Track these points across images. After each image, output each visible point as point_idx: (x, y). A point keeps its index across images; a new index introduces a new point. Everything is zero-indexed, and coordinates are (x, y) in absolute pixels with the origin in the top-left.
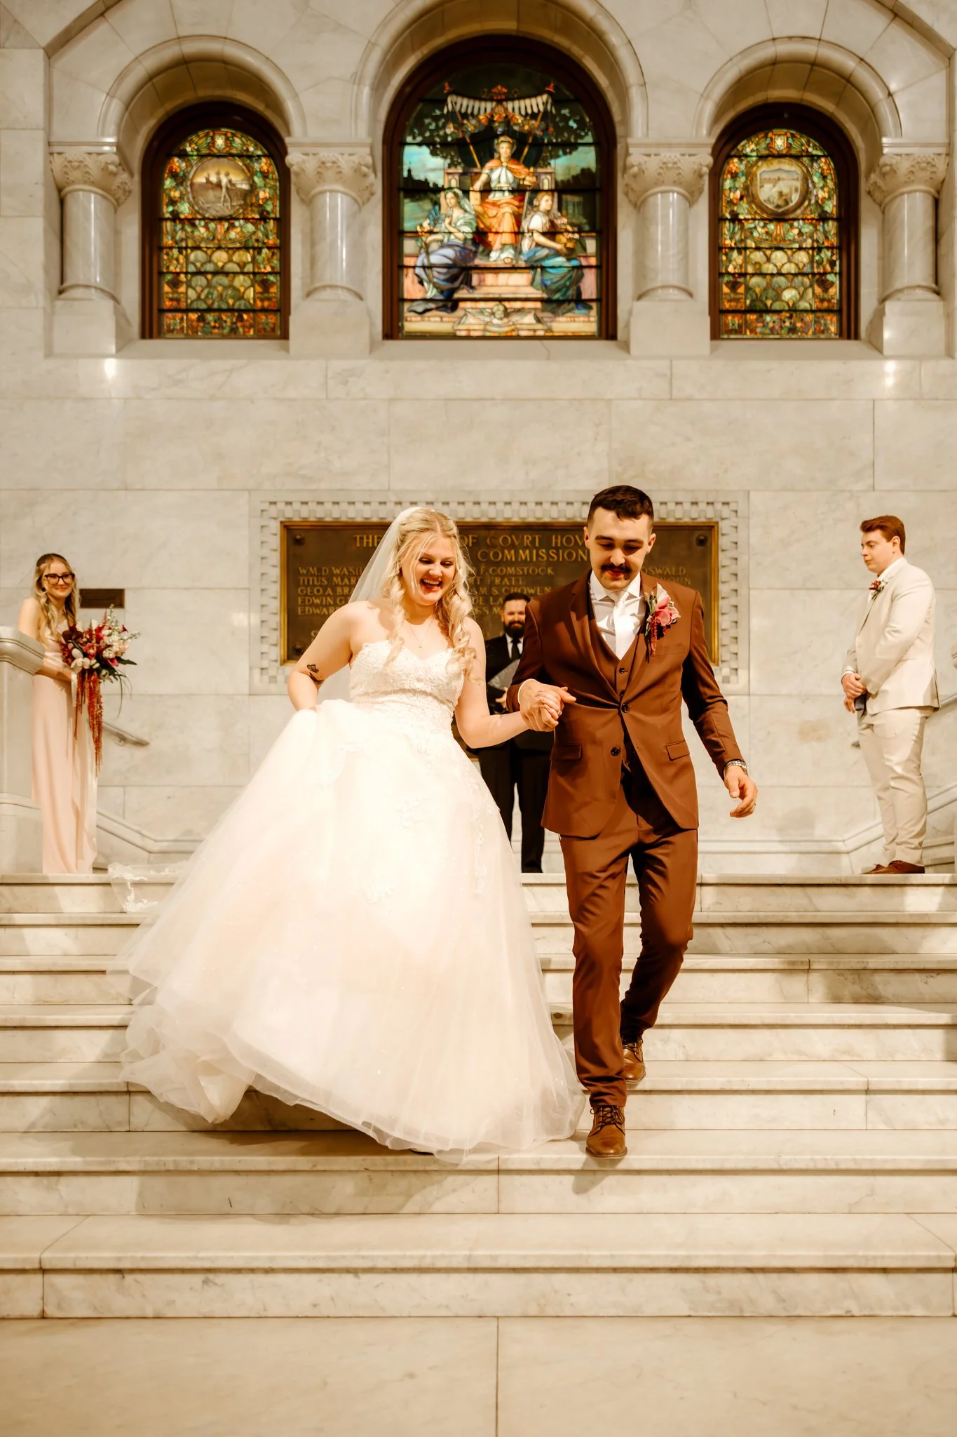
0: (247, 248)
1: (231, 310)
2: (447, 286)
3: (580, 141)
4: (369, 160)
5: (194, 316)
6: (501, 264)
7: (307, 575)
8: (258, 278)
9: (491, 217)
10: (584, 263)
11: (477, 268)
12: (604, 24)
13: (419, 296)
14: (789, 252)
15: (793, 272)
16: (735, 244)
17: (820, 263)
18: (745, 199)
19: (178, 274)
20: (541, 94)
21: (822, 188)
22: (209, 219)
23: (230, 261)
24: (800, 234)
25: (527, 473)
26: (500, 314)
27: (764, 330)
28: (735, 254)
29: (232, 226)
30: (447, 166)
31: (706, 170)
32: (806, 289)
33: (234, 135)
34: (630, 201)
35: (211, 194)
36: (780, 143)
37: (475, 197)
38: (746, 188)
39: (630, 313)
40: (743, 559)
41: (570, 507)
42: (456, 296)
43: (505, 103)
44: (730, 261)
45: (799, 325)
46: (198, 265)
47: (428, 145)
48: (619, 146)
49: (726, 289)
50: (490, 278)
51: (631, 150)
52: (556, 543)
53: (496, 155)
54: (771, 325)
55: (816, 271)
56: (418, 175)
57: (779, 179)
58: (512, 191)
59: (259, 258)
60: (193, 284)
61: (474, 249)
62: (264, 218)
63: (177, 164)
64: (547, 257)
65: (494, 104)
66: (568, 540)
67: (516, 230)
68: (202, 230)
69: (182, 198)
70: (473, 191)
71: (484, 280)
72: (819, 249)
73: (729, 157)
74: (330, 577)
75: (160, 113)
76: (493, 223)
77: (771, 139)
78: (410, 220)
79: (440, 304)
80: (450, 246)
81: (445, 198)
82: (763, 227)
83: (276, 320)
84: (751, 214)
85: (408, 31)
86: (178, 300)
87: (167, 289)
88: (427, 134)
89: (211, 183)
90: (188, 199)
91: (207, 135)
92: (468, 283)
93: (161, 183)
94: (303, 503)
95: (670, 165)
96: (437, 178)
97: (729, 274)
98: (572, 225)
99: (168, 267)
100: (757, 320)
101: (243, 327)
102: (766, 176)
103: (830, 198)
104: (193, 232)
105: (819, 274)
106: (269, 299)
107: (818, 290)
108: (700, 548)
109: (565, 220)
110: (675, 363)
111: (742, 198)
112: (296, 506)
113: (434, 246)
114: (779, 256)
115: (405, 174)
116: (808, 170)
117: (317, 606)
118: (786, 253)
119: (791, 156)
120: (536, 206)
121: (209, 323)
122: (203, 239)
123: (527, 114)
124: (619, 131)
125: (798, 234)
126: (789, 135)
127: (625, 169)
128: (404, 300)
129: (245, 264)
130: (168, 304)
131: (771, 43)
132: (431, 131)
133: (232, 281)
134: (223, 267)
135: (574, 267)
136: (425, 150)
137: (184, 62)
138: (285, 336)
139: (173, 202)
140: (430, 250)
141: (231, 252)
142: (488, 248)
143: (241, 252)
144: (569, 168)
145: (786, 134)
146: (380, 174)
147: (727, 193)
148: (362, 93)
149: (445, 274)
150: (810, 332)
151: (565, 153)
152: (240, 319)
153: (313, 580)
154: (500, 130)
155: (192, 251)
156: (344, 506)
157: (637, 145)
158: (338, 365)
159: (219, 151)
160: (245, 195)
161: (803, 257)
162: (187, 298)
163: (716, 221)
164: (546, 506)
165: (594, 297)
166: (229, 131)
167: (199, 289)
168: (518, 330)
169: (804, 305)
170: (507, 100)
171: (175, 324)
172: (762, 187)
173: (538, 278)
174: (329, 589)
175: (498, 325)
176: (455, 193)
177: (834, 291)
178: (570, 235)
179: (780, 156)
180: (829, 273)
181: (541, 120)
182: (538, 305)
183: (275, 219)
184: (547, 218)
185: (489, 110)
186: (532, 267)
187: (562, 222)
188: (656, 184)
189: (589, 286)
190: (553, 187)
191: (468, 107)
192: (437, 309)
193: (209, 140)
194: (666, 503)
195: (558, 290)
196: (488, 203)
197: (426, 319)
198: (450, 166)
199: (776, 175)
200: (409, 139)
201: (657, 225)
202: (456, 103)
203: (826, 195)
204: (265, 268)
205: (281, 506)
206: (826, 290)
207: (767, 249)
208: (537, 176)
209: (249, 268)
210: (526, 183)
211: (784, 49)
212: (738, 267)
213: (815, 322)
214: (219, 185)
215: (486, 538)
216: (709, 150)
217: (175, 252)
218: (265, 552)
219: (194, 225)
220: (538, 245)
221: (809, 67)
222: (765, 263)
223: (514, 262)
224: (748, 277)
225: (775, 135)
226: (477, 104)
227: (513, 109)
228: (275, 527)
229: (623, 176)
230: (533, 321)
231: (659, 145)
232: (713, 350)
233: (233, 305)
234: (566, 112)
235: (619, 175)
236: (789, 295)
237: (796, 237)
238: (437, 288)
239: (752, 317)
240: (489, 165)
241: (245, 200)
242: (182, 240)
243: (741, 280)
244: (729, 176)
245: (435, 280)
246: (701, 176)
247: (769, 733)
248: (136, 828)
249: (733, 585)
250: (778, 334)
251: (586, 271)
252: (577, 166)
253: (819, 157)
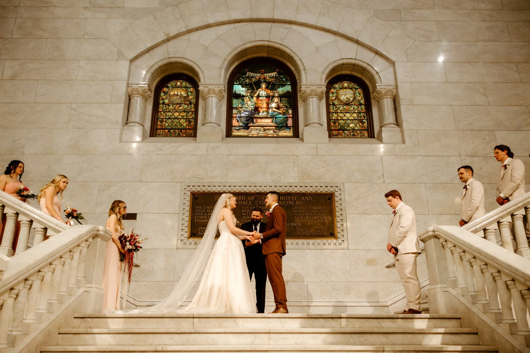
0: (185, 112)
1: (178, 129)
2: (247, 122)
3: (286, 84)
4: (224, 89)
5: (167, 131)
6: (262, 116)
7: (198, 209)
8: (188, 120)
9: (260, 104)
10: (288, 116)
11: (255, 117)
12: (293, 55)
13: (237, 125)
14: (351, 114)
15: (352, 119)
16: (334, 111)
17: (361, 117)
18: (336, 100)
19: (163, 119)
20: (274, 72)
21: (359, 97)
22: (174, 104)
23: (179, 115)
24: (354, 109)
25: (272, 177)
26: (262, 130)
27: (345, 135)
28: (334, 114)
29: (181, 106)
30: (246, 90)
31: (324, 92)
32: (357, 124)
33: (183, 82)
34: (302, 99)
35: (175, 97)
36: (346, 85)
37: (255, 99)
38: (336, 96)
39: (303, 130)
40: (343, 204)
41: (286, 188)
42: (249, 125)
43: (264, 74)
44: (333, 116)
45: (355, 134)
46: (169, 116)
47: (241, 85)
48: (298, 85)
49: (332, 124)
50: (259, 120)
51: (302, 86)
52: (281, 199)
53: (261, 87)
54: (347, 134)
55: (359, 119)
56: (238, 92)
57: (346, 94)
58: (266, 97)
59: (188, 115)
60: (167, 122)
61: (254, 112)
62: (190, 104)
63: (165, 89)
64: (277, 115)
65: (261, 74)
66: (285, 198)
67: (267, 107)
68: (171, 107)
69: (166, 98)
70: (254, 97)
71: (258, 121)
72: (360, 113)
73: (331, 88)
74: (206, 210)
75: (162, 76)
76: (261, 106)
77: (343, 84)
78: (235, 104)
79: (244, 127)
80: (247, 111)
81: (246, 99)
82: (342, 107)
83: (192, 132)
84: (338, 103)
85: (236, 56)
86: (162, 126)
87: (159, 123)
88: (241, 82)
89: (175, 94)
90: (168, 98)
91: (175, 82)
92: (252, 122)
93: (160, 94)
94: (198, 186)
95: (314, 90)
96: (243, 93)
97: (333, 119)
98: (284, 106)
99: (160, 117)
100: (342, 132)
101: (182, 134)
102: (343, 93)
103: (362, 99)
104: (168, 107)
105: (360, 120)
106: (191, 126)
107: (361, 124)
108: (329, 201)
109: (282, 105)
110: (318, 144)
111: (335, 99)
112: (196, 187)
113: (242, 111)
114: (348, 115)
115: (234, 92)
116: (354, 92)
117: (201, 219)
118: (350, 114)
119: (349, 88)
120: (273, 101)
121: (171, 133)
122: (171, 109)
123: (270, 77)
124: (298, 81)
125: (353, 109)
126: (348, 83)
127: (300, 91)
128: (233, 126)
129: (184, 116)
130: (159, 127)
131: (342, 60)
132: (242, 81)
133: (179, 121)
134: (177, 117)
135: (285, 117)
136: (240, 86)
137: (170, 64)
138: (195, 136)
139: (163, 99)
140: (241, 112)
141: (180, 113)
142: (259, 112)
143: (183, 113)
144: (283, 91)
145: (347, 82)
146: (226, 92)
147: (331, 98)
148: (222, 71)
149: (245, 119)
150: (359, 136)
151: (282, 87)
152: (181, 131)
153: (200, 211)
154: (262, 81)
155: (168, 113)
156: (212, 187)
157: (304, 85)
158: (211, 145)
159: (178, 86)
160: (185, 97)
161: (355, 115)
162: (165, 126)
163: (328, 105)
164: (278, 187)
165: (292, 126)
166: (182, 81)
167: (169, 123)
168: (268, 135)
169: (356, 128)
170: (265, 73)
171: (161, 133)
172: (341, 96)
173: (274, 120)
174: (206, 214)
175: (262, 133)
176: (249, 97)
177: (366, 124)
178: (284, 109)
179: (346, 88)
180: (364, 119)
181: (274, 79)
182: (274, 128)
183: (194, 104)
184: (277, 104)
185: (259, 76)
186: (272, 117)
187: (281, 105)
188: (310, 95)
189: (290, 123)
190: (278, 96)
191: (253, 75)
192: (243, 129)
193: (176, 83)
194: (317, 187)
195: (280, 124)
196: (259, 100)
197: (239, 132)
198: (247, 90)
199: (345, 93)
200: (235, 83)
201: (310, 106)
202: (249, 74)
203: (361, 99)
204: (190, 117)
205: (191, 187)
206: (363, 124)
207: (344, 113)
208: (274, 93)
209: (185, 117)
210: (270, 95)
211: (345, 61)
212: (336, 118)
213: (361, 133)
214: (177, 95)
215: (258, 197)
216: (325, 87)
217: (163, 113)
218: (185, 202)
219: (169, 106)
220: (274, 111)
221: (353, 66)
222: (344, 117)
223: (267, 116)
224: (339, 120)
225: (344, 83)
226: (256, 74)
227: (266, 75)
228: (189, 193)
229: (299, 93)
230: (273, 132)
231: (310, 85)
232: (329, 141)
233: (179, 127)
234: (282, 76)
235: (298, 93)
236: (352, 125)
237: (353, 110)
238: (243, 123)
239: (341, 131)
240: (259, 90)
241: (185, 99)
242: (165, 110)
243: (337, 121)
244: (331, 93)
245: (242, 121)
246: (323, 93)
247: (356, 263)
248: (133, 297)
249: (341, 213)
250: (349, 136)
251: (289, 119)
252: (286, 90)
253: (358, 88)
